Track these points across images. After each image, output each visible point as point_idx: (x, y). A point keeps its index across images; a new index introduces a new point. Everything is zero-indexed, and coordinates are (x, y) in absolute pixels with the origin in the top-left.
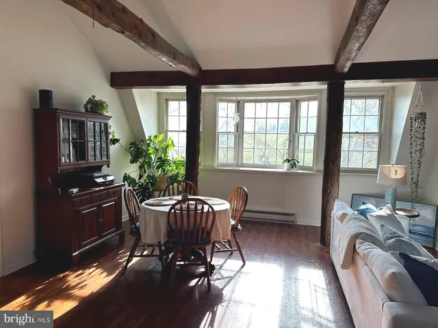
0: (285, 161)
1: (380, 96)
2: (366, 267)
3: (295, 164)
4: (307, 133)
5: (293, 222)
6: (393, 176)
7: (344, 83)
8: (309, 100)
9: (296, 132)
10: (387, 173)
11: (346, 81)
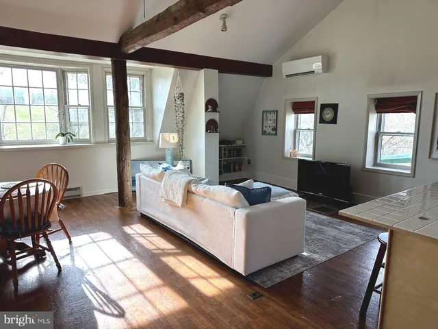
0: (58, 135)
1: (141, 75)
2: (205, 200)
3: (71, 138)
4: (79, 105)
5: (79, 195)
6: (172, 141)
7: (125, 62)
8: (77, 71)
9: (66, 104)
10: (168, 140)
11: (128, 61)
